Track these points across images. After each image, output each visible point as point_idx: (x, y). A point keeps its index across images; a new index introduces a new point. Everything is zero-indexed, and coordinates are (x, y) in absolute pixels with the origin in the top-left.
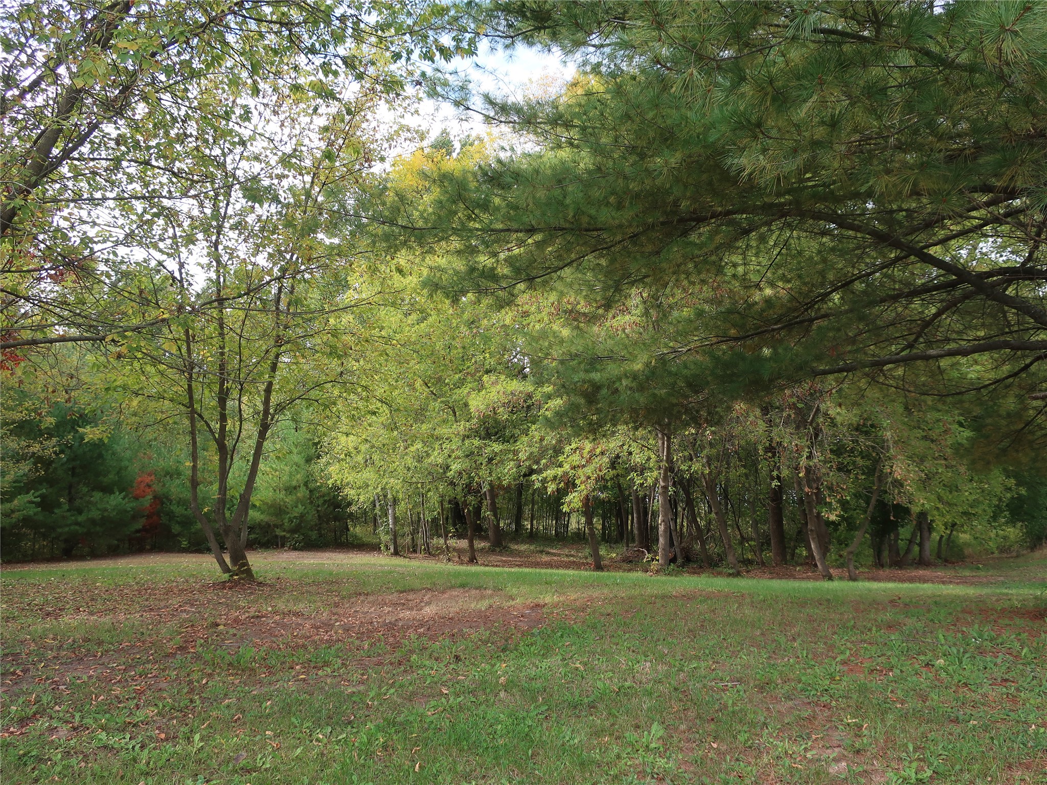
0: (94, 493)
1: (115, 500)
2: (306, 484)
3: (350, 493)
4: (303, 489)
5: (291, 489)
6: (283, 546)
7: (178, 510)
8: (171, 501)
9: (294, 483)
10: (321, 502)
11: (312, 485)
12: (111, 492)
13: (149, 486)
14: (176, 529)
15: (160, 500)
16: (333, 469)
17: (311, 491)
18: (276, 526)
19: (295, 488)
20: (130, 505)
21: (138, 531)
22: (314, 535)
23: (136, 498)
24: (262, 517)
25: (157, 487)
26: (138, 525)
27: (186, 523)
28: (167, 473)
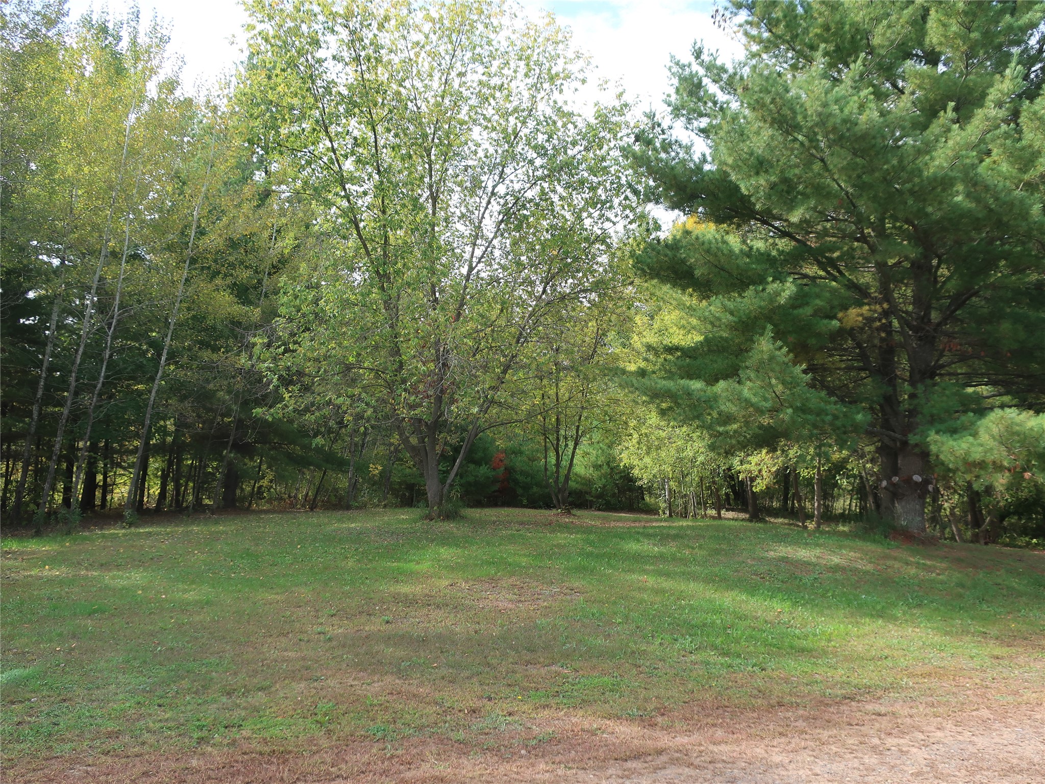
0: (470, 465)
1: (483, 470)
2: (608, 464)
3: (636, 472)
4: (605, 467)
5: (597, 467)
6: (591, 507)
7: (521, 478)
8: (515, 471)
9: (599, 463)
10: (617, 477)
11: (613, 465)
12: (480, 465)
13: (501, 461)
14: (520, 491)
15: (509, 470)
16: (624, 455)
17: (612, 469)
18: (586, 493)
19: (600, 466)
20: (491, 474)
21: (495, 491)
22: (613, 501)
23: (494, 469)
24: (577, 486)
25: (506, 462)
26: (496, 487)
27: (526, 487)
28: (513, 452)
